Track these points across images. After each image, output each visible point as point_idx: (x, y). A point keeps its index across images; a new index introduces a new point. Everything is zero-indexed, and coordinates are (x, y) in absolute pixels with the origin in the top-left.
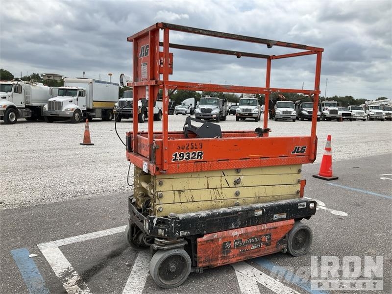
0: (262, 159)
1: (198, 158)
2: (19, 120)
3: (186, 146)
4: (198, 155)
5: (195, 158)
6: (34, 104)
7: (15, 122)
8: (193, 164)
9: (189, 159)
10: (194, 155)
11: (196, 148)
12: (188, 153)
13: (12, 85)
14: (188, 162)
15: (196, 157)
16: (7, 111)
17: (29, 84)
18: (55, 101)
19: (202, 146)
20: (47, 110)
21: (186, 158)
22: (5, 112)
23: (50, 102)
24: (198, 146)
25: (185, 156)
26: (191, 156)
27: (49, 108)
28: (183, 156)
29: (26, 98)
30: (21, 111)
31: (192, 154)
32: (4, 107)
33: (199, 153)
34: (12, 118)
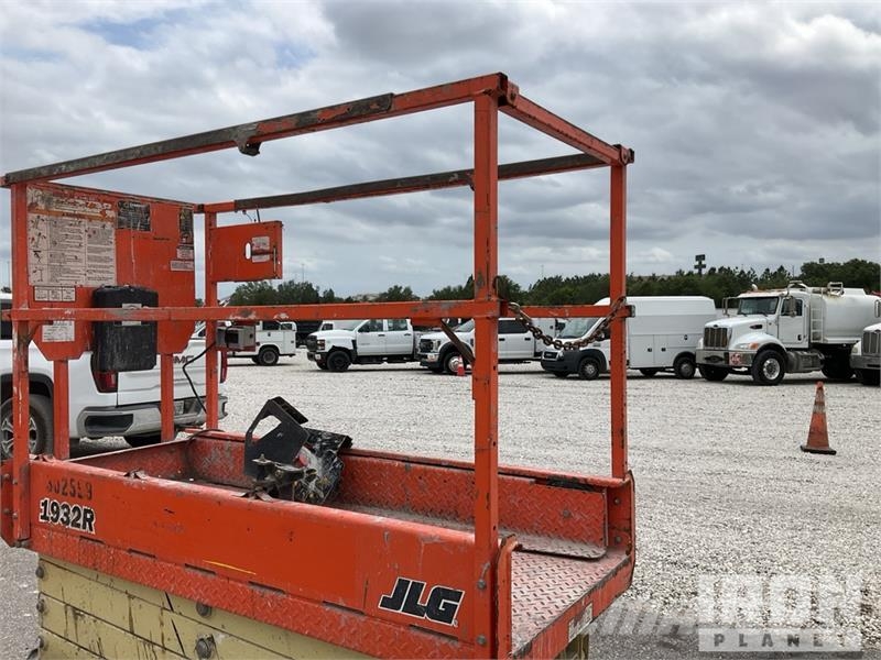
0: (257, 590)
1: (84, 528)
2: (787, 376)
3: (62, 484)
4: (85, 519)
5: (78, 526)
6: (831, 340)
7: (779, 381)
8: (78, 540)
9: (67, 523)
10: (76, 513)
11: (80, 497)
12: (66, 506)
13: (777, 297)
14: (67, 532)
15: (81, 521)
16: (760, 357)
17: (820, 292)
18: (878, 331)
19: (90, 492)
20: (859, 353)
21: (62, 519)
22: (755, 357)
23: (867, 333)
24: (84, 492)
25: (62, 516)
26: (72, 517)
27: (864, 349)
28: (58, 513)
29: (811, 326)
30: (797, 355)
31: (74, 511)
32: (754, 346)
33: (86, 511)
34: (771, 371)
